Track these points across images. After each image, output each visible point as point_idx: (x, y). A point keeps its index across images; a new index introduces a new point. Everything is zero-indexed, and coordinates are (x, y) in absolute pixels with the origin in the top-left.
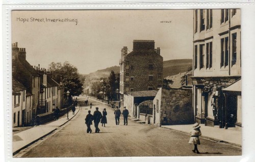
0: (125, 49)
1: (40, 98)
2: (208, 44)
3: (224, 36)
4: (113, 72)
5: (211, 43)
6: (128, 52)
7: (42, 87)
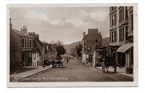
0: (84, 33)
1: (45, 56)
2: (115, 31)
3: (120, 28)
4: (80, 43)
5: (116, 31)
6: (86, 35)
7: (46, 51)
